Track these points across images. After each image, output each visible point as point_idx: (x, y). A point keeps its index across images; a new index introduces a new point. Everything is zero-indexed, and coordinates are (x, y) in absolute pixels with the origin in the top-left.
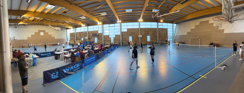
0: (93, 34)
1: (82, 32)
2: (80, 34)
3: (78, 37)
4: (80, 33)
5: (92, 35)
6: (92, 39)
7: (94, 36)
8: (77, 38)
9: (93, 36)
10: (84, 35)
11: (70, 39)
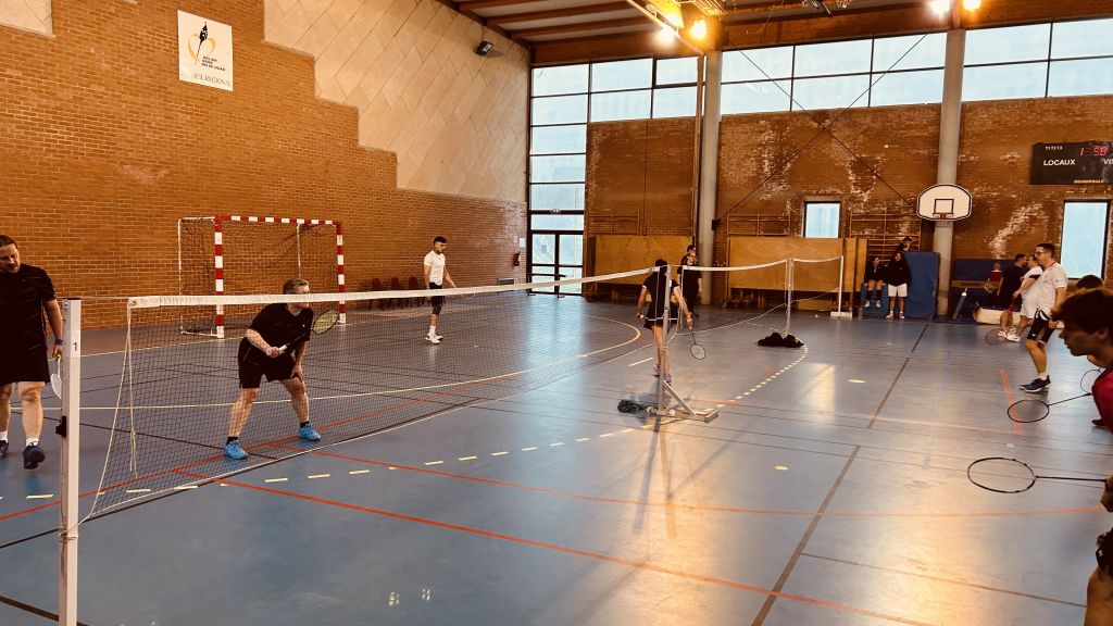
0: (1040, 152)
1: (820, 115)
2: (780, 144)
3: (756, 182)
4: (778, 121)
5: (1020, 155)
6: (1021, 216)
7: (1065, 177)
8: (731, 197)
9: (1039, 176)
10: (860, 166)
11: (592, 212)
